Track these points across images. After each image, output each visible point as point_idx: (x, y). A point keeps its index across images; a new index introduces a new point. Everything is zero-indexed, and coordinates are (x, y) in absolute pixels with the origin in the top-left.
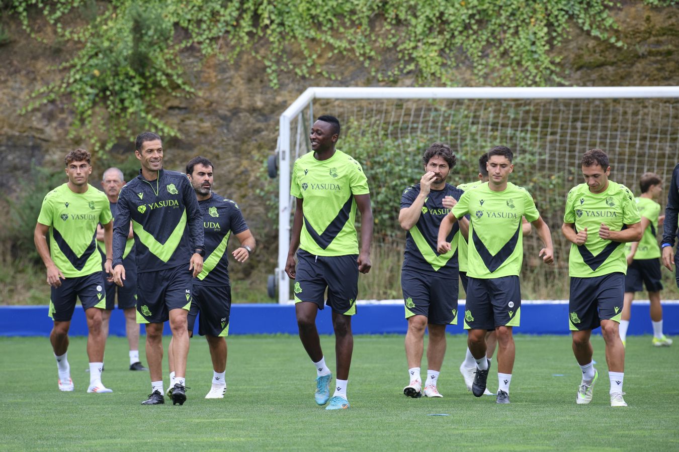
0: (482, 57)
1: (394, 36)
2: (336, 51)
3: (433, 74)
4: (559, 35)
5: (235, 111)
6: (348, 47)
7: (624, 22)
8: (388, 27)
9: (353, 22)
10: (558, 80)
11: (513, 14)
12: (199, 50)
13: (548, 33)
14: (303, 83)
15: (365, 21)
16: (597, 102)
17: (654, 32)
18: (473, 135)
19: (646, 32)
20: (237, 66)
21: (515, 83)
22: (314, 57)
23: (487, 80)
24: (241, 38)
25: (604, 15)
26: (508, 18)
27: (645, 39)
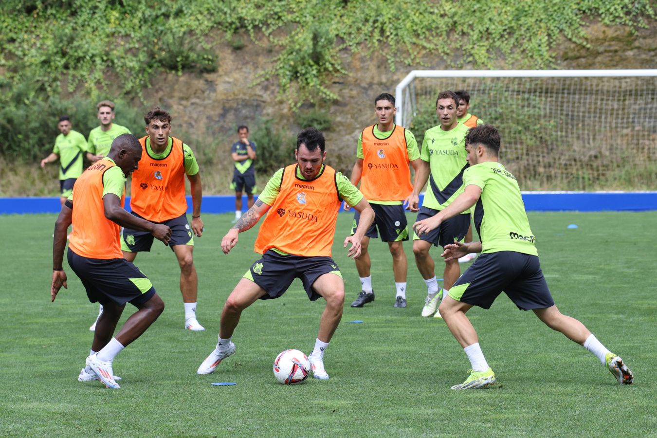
0: (511, 53)
1: (460, 41)
2: (428, 50)
3: (483, 63)
4: (554, 41)
5: (371, 85)
6: (435, 47)
7: (591, 34)
8: (457, 36)
9: (437, 34)
10: (553, 66)
11: (528, 29)
12: (350, 50)
13: (548, 40)
14: (409, 68)
15: (444, 33)
16: (576, 79)
17: (608, 39)
18: (506, 98)
19: (602, 39)
20: (371, 59)
21: (530, 68)
22: (415, 53)
23: (513, 66)
24: (373, 43)
25: (580, 30)
26: (525, 31)
27: (602, 43)
